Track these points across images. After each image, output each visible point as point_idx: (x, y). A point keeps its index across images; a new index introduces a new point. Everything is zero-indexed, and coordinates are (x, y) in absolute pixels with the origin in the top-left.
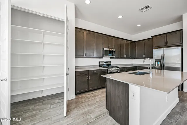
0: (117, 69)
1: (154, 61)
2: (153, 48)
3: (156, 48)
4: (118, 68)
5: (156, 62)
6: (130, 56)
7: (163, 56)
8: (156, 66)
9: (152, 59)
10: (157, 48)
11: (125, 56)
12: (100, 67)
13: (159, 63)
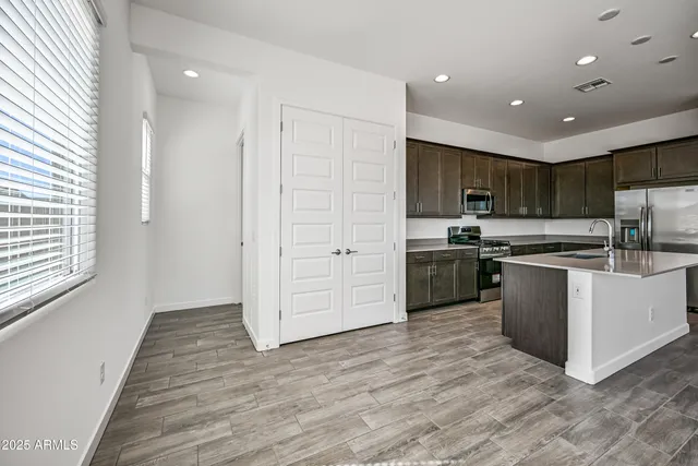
0: (504, 248)
1: (619, 225)
2: (615, 185)
3: (626, 186)
4: (507, 248)
5: (623, 229)
6: (539, 211)
7: (647, 212)
8: (623, 240)
9: (612, 220)
10: (628, 188)
11: (523, 210)
12: (449, 242)
13: (634, 232)
